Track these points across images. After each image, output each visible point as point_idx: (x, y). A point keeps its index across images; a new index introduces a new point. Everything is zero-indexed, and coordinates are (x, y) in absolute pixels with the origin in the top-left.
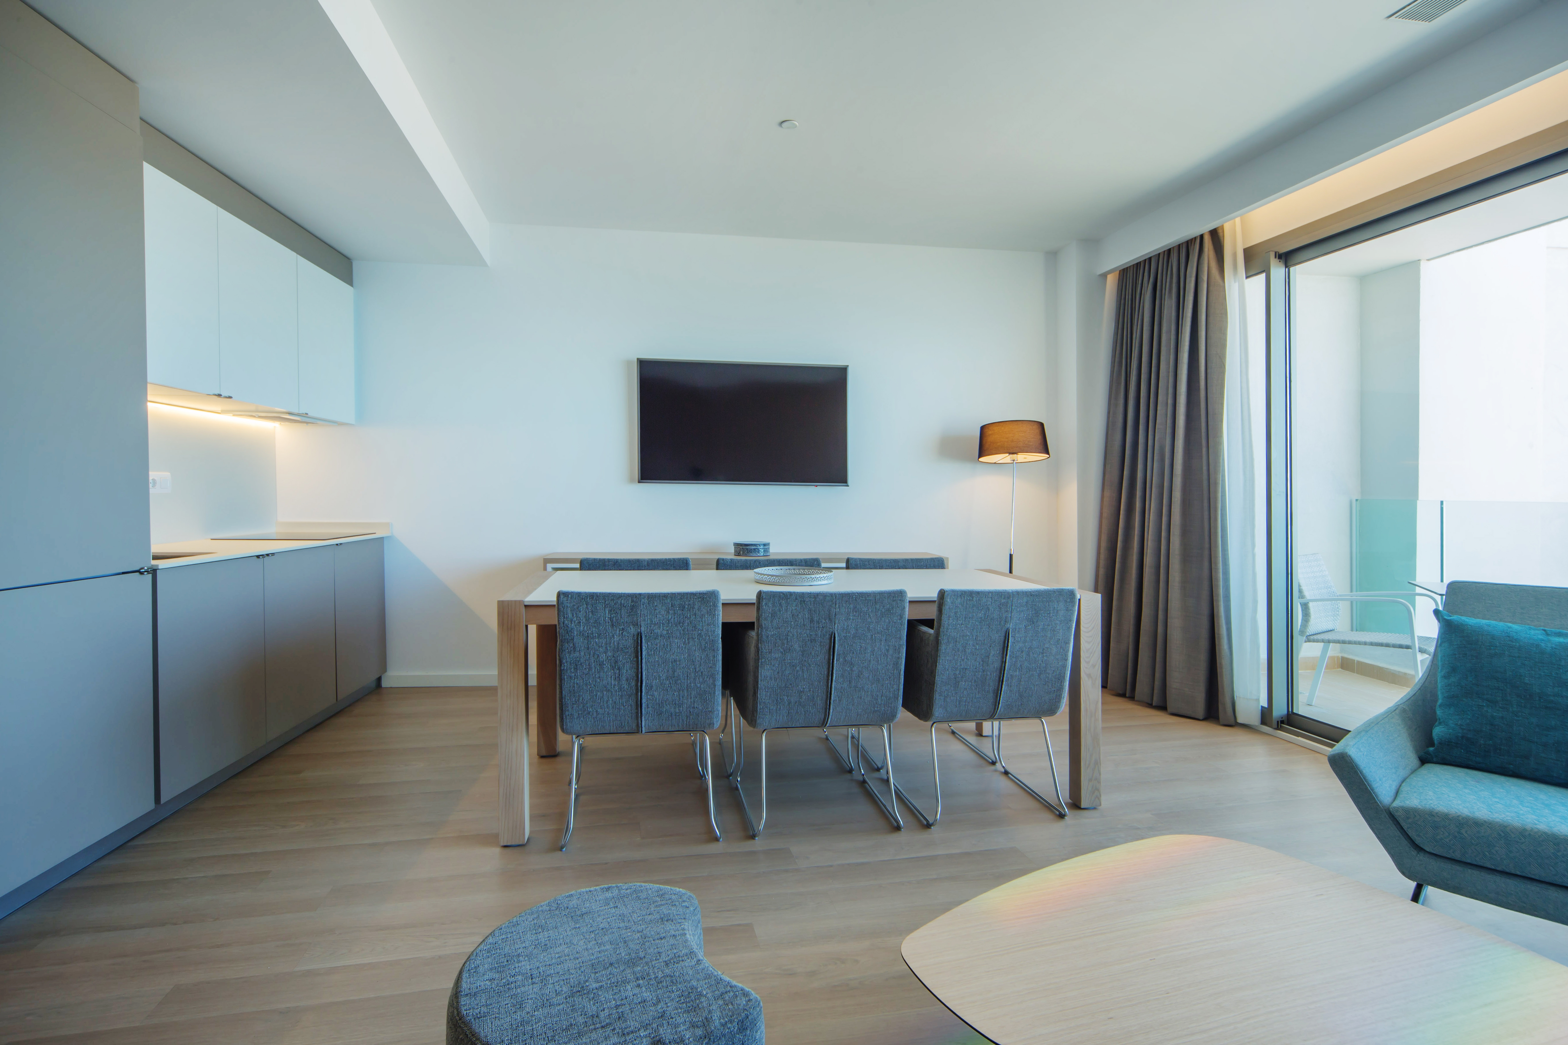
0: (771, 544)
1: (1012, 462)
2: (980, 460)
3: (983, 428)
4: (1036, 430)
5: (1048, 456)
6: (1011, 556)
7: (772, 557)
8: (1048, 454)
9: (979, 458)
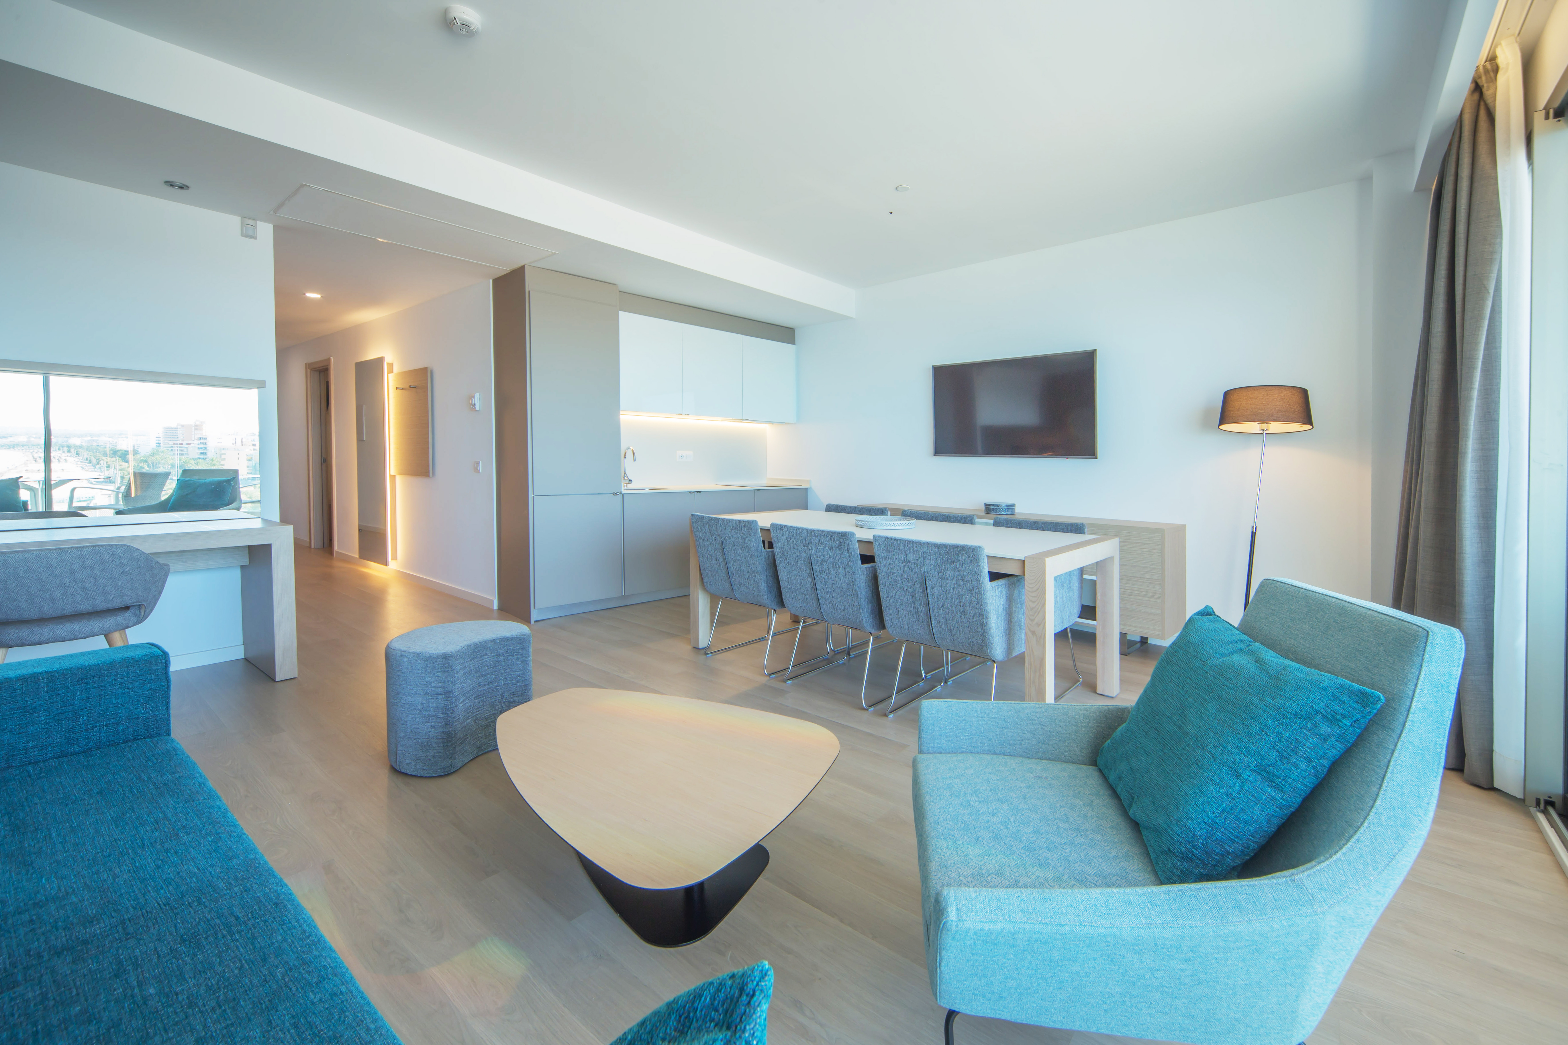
0: (1016, 506)
1: (1261, 432)
2: (1220, 427)
3: (1227, 394)
4: (1297, 399)
5: (1311, 427)
6: (1253, 534)
7: (1017, 517)
8: (1312, 425)
9: (1219, 425)
